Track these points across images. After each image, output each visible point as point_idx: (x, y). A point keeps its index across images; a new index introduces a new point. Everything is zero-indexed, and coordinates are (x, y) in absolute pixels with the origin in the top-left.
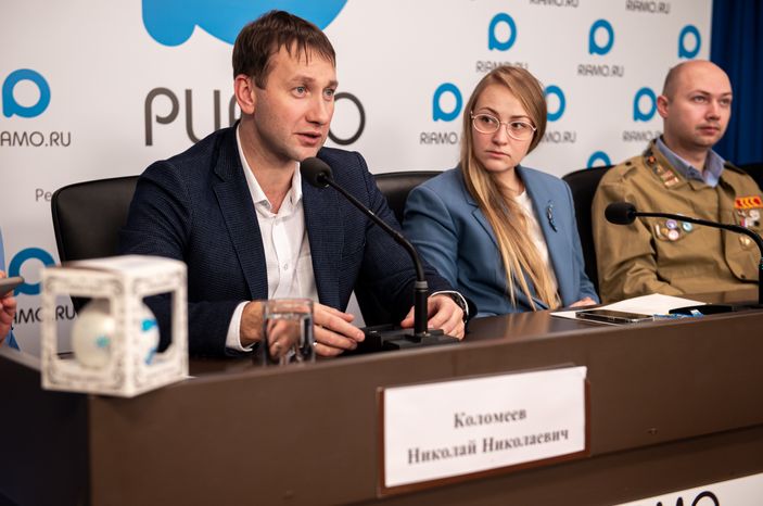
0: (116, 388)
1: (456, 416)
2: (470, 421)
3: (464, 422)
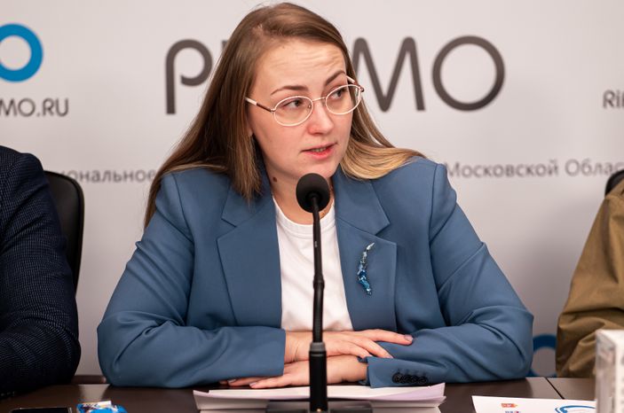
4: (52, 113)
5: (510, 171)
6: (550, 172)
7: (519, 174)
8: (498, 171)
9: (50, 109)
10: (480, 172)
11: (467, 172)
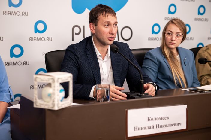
0: (52, 107)
1: (148, 118)
2: (152, 119)
3: (150, 119)
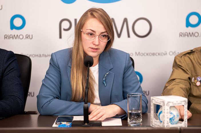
4: (28, 38)
5: (154, 54)
6: (165, 55)
7: (156, 55)
8: (150, 54)
9: (27, 37)
10: (146, 54)
11: (142, 54)
